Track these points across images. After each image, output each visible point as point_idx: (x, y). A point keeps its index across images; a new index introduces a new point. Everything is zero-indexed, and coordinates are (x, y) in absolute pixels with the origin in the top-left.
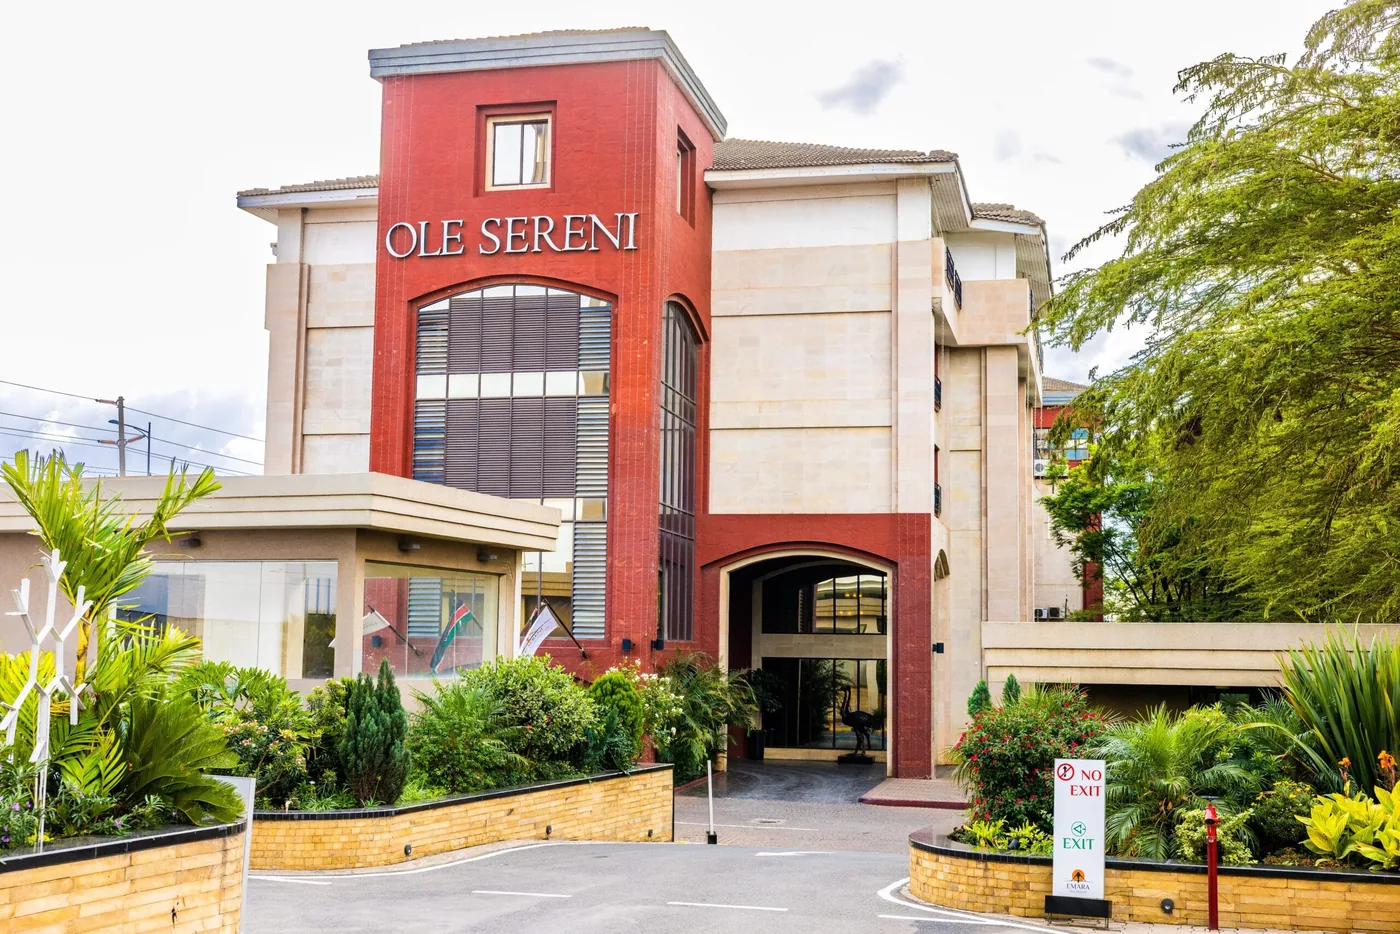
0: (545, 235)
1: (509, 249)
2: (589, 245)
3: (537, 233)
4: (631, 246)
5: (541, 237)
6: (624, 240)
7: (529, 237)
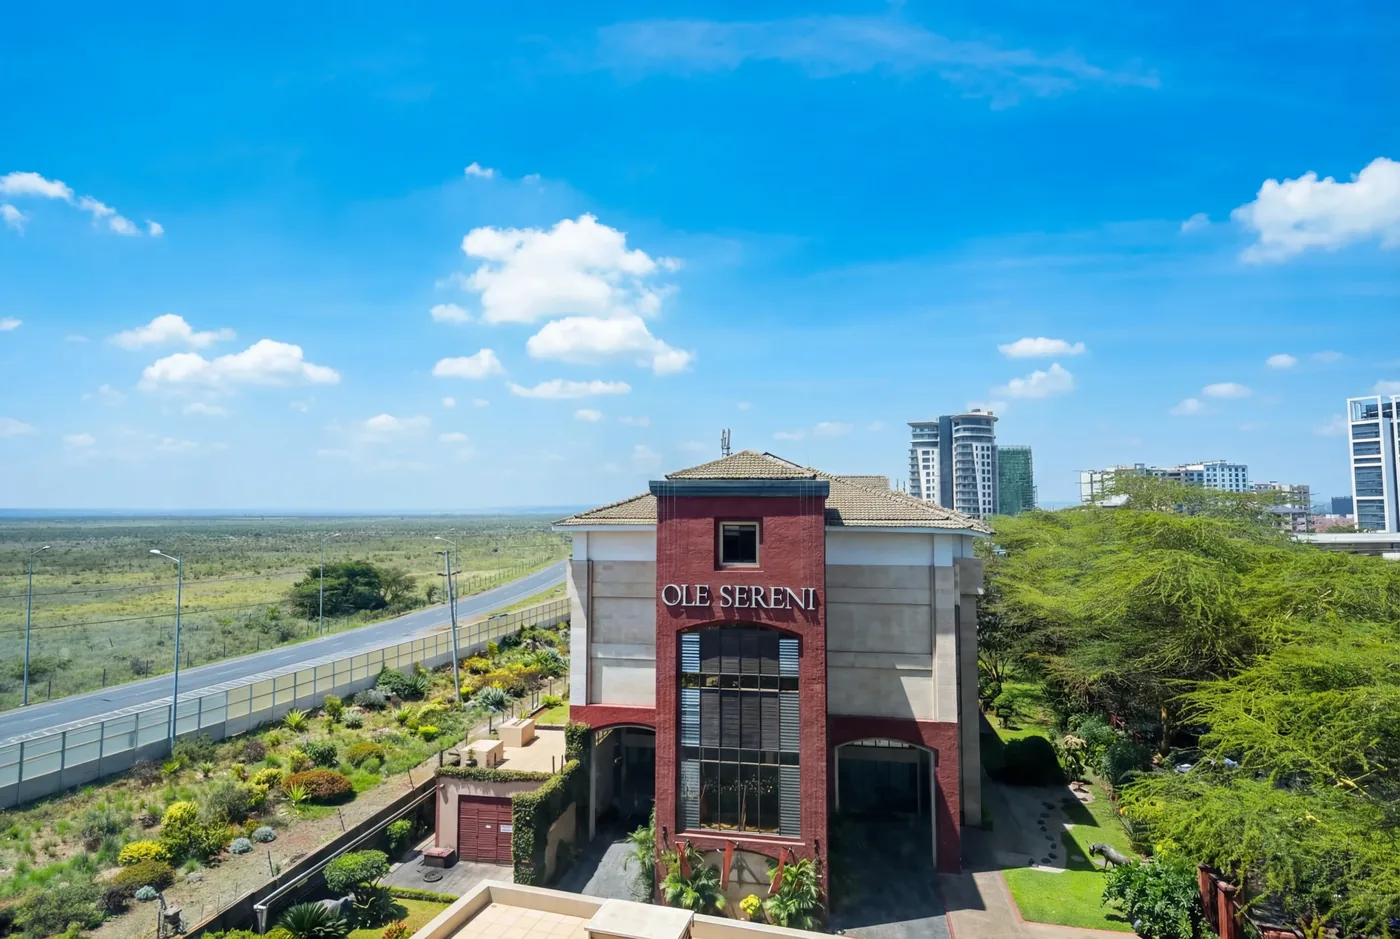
0: (759, 598)
1: (737, 605)
2: (786, 605)
3: (754, 597)
4: (811, 608)
5: (756, 599)
6: (807, 604)
7: (749, 599)
